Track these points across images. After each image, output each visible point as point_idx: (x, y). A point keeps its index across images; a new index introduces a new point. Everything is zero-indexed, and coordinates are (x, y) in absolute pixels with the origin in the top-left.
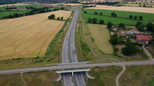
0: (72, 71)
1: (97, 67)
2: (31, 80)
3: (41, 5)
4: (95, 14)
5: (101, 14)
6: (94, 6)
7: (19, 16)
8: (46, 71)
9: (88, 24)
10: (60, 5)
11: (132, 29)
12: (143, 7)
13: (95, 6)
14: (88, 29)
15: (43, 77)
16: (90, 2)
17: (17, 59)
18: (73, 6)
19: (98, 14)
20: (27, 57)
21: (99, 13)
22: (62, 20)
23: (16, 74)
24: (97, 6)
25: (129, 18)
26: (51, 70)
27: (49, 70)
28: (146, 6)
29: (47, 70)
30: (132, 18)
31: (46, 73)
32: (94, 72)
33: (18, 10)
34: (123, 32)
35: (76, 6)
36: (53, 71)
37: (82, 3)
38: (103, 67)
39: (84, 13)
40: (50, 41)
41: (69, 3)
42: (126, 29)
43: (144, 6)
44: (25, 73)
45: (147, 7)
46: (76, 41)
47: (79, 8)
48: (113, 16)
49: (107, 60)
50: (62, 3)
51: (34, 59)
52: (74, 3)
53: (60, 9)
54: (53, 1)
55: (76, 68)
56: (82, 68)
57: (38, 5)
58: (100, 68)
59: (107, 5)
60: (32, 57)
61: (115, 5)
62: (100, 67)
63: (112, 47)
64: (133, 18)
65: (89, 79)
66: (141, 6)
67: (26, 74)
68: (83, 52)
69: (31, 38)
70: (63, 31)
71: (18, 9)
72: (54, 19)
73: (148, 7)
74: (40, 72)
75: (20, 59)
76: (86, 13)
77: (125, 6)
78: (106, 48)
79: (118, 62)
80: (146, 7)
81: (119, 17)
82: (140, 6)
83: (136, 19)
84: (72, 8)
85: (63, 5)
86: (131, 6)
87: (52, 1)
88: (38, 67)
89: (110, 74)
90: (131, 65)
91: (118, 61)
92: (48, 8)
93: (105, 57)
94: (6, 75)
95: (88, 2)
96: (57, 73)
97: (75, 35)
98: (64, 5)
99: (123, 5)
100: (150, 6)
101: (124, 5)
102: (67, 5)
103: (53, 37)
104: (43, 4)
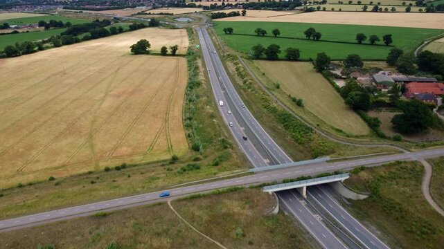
0: (304, 185)
1: (363, 168)
2: (205, 218)
3: (80, 15)
4: (259, 36)
5: (276, 33)
6: (241, 13)
7: (36, 48)
8: (234, 190)
9: (254, 61)
10: (139, 14)
11: (381, 70)
12: (373, 11)
13: (244, 13)
14: (264, 74)
15: (233, 206)
16: (223, 4)
17: (118, 168)
18: (179, 16)
19: (268, 35)
20: (143, 162)
21: (270, 33)
22: (174, 54)
23: (154, 205)
24: (248, 12)
25: (357, 41)
26: (247, 186)
27: (242, 188)
28: (381, 9)
29: (238, 189)
30: (363, 42)
31: (236, 196)
32: (359, 180)
33: (16, 32)
34: (363, 79)
35: (186, 15)
36: (251, 188)
37: (200, 6)
38: (375, 167)
39: (224, 32)
40: (177, 112)
41: (162, 7)
42: (365, 70)
43: (376, 10)
44: (179, 200)
45: (383, 10)
46: (254, 107)
47: (200, 19)
48: (311, 38)
49: (372, 148)
50: (140, 8)
51: (165, 163)
52: (178, 6)
53: (148, 24)
54: (112, 4)
55: (312, 176)
56: (327, 175)
57: (69, 16)
58: (371, 170)
59: (274, 10)
60: (155, 159)
61: (297, 8)
62: (368, 168)
63: (358, 117)
64: (367, 41)
65: (349, 200)
66: (367, 10)
67: (181, 203)
68: (294, 134)
69: (117, 108)
70: (199, 84)
71: (15, 28)
72: (148, 53)
73: (386, 11)
74: (219, 194)
75: (124, 166)
76: (230, 34)
77: (324, 10)
78: (346, 121)
79: (402, 152)
80: (381, 11)
81: (328, 40)
82: (365, 10)
83: (376, 42)
84: (178, 20)
85: (148, 12)
86: (340, 10)
87: (108, 3)
88: (203, 182)
89: (403, 181)
90: (438, 156)
91: (401, 150)
92: (107, 22)
93: (361, 143)
94: (126, 210)
95: (216, 4)
96: (268, 193)
97: (240, 94)
98: (150, 14)
99: (318, 9)
100: (390, 8)
101: (322, 9)
102: (161, 14)
103: (180, 102)
104: (84, 11)
